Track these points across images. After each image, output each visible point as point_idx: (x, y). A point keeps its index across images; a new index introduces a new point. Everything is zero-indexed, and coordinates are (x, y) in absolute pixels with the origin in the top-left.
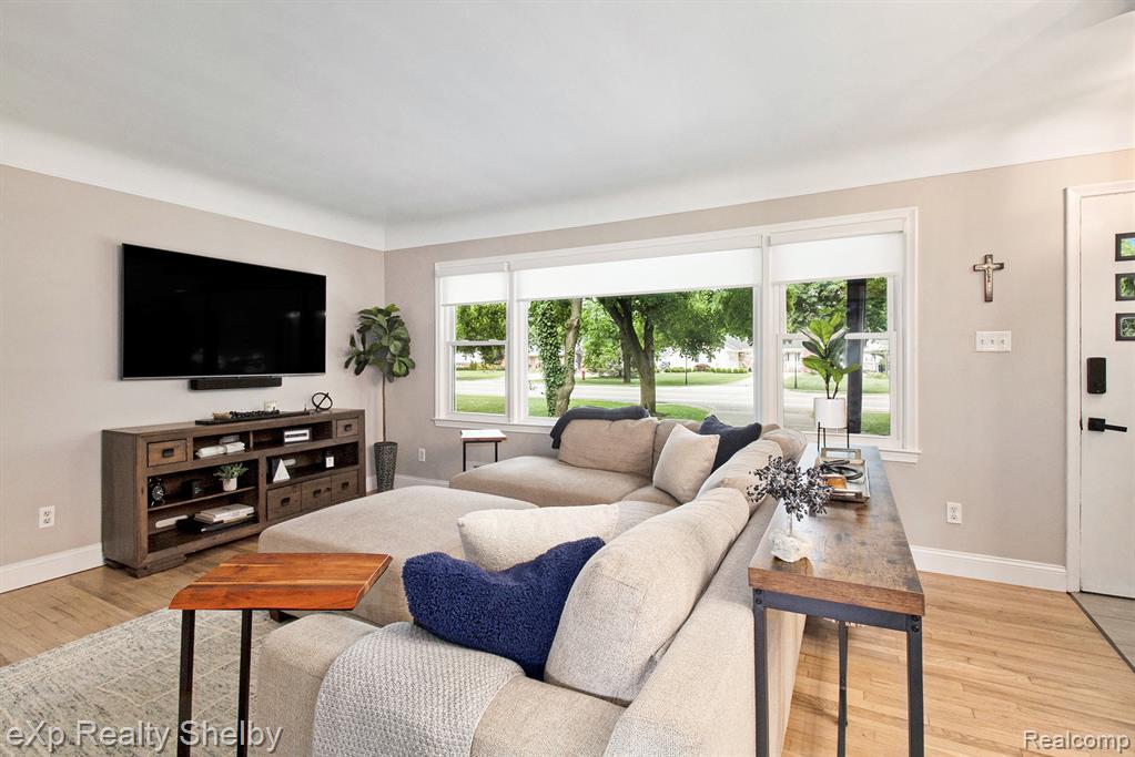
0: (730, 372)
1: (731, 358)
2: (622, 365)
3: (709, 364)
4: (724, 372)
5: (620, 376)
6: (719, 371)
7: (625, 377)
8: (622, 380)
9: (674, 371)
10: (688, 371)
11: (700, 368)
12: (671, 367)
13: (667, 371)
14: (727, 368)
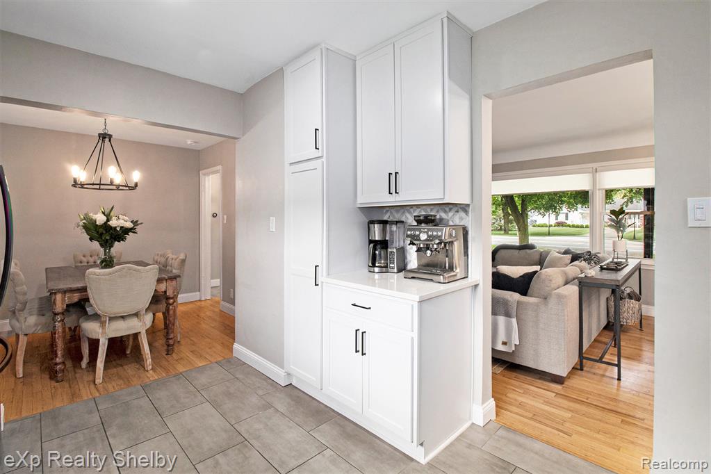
0: (582, 227)
1: (583, 217)
2: (503, 222)
3: (566, 221)
4: (578, 227)
5: (500, 230)
6: (574, 226)
7: (505, 230)
8: (503, 232)
9: (539, 226)
10: (551, 226)
11: (559, 224)
12: (537, 223)
13: (534, 226)
14: (580, 225)
